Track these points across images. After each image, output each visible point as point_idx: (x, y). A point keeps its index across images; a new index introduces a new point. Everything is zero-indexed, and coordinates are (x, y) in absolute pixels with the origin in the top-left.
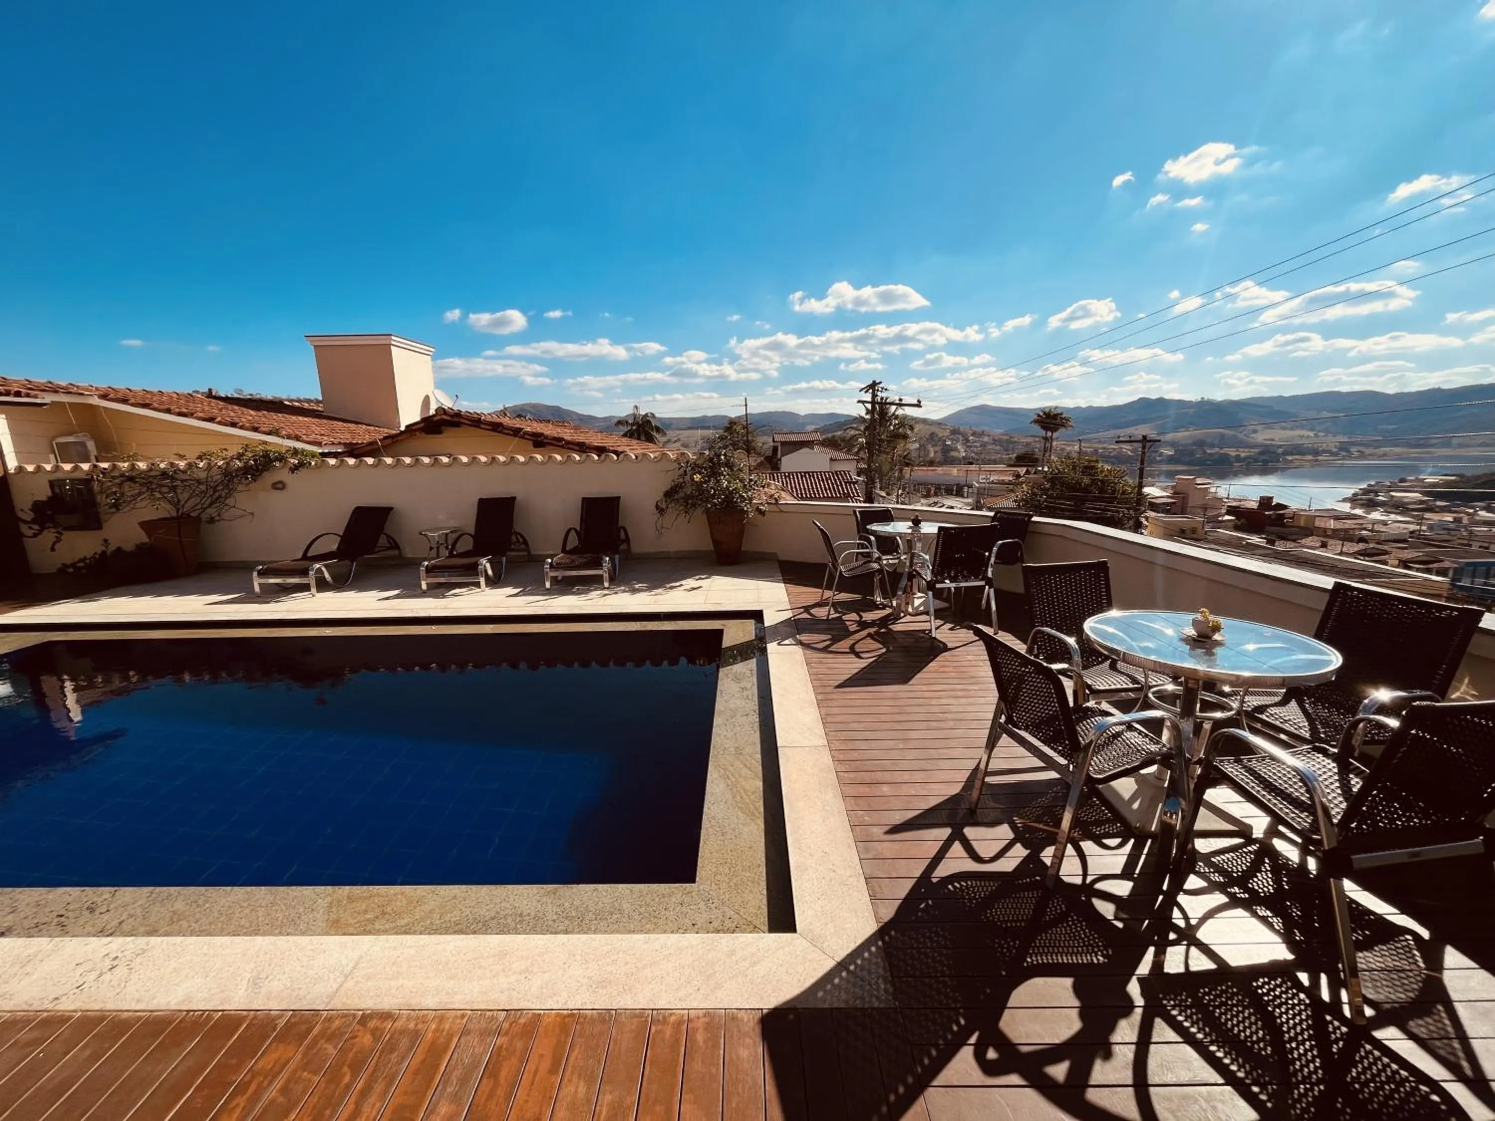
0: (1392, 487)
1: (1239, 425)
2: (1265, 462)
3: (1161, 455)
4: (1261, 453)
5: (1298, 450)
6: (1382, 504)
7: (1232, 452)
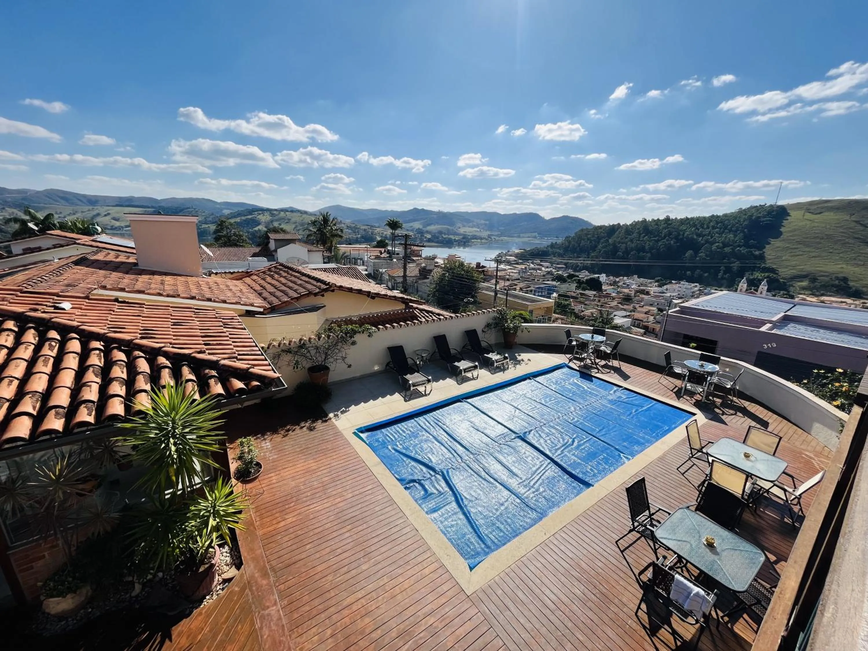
0: (506, 255)
1: (452, 224)
2: (465, 242)
3: (426, 237)
4: (463, 238)
5: (475, 237)
6: (504, 262)
7: (452, 237)
